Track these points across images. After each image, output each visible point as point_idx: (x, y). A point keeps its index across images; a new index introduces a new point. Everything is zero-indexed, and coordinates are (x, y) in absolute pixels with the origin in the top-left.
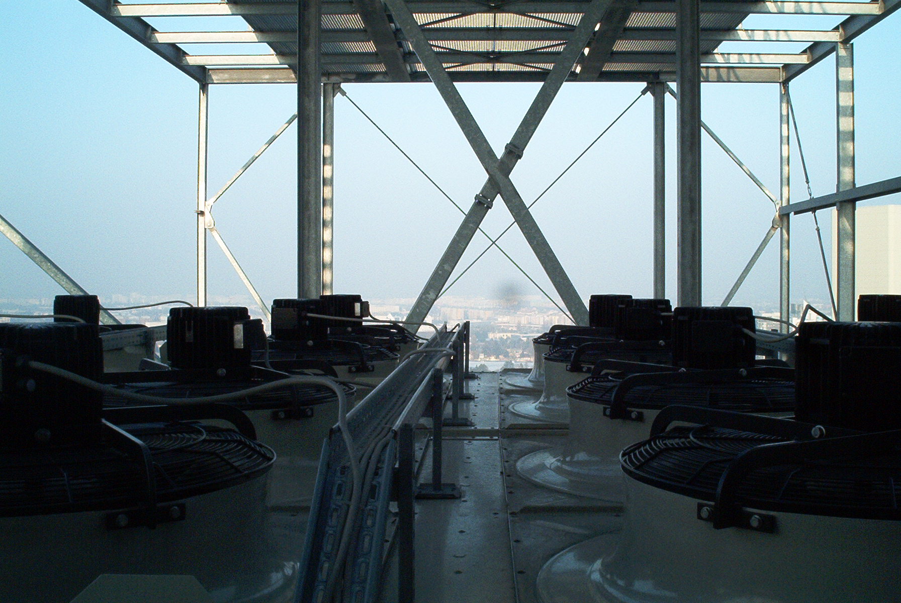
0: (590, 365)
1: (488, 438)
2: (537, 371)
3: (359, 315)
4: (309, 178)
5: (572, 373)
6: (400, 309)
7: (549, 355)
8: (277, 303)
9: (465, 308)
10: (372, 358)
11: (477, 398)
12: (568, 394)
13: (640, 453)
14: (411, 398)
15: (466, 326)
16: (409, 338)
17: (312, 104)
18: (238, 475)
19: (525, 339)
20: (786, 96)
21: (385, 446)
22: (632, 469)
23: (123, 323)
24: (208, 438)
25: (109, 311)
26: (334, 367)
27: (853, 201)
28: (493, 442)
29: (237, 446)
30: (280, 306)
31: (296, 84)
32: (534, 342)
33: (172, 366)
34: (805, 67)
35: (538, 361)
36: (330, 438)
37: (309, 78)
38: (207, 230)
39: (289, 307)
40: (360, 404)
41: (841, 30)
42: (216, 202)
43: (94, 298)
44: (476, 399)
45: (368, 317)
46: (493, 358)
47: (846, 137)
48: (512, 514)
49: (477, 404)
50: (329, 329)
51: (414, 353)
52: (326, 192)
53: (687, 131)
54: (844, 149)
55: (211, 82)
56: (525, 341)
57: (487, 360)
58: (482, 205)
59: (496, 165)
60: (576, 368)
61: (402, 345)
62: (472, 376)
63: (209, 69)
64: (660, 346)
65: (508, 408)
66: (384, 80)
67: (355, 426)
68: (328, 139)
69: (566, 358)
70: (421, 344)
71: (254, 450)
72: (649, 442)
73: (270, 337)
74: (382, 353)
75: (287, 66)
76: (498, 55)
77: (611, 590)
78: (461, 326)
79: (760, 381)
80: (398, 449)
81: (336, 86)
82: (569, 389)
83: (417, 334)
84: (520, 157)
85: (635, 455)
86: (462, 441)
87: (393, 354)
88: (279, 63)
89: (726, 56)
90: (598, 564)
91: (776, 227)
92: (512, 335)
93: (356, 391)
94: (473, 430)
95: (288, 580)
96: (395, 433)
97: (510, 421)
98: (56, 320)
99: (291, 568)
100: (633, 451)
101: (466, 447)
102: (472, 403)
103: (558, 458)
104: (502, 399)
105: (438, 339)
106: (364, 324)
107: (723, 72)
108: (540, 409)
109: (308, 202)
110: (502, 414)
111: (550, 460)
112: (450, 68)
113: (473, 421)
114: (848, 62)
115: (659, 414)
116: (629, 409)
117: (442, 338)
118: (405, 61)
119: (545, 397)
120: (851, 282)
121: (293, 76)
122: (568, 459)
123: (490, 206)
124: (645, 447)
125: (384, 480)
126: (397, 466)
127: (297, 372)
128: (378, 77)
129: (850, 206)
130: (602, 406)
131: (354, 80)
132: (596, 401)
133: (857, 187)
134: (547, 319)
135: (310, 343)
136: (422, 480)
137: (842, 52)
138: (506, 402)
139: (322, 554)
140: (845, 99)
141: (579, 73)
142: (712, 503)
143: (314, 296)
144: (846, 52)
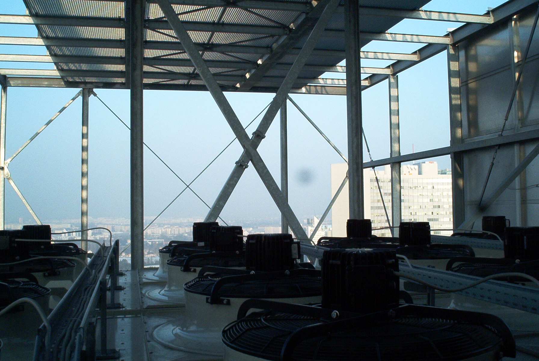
0: (195, 267)
5: (185, 273)
6: (71, 226)
7: (170, 261)
9: (113, 224)
10: (58, 266)
12: (184, 289)
13: (233, 331)
15: (117, 242)
19: (150, 243)
22: (229, 343)
27: (399, 163)
32: (159, 252)
34: (367, 87)
35: (162, 264)
38: (6, 180)
41: (391, 68)
42: (11, 161)
44: (125, 289)
47: (394, 127)
52: (84, 155)
54: (394, 133)
55: (10, 85)
57: (127, 256)
59: (249, 142)
60: (187, 269)
62: (121, 274)
63: (8, 77)
64: (237, 254)
65: (144, 295)
66: (120, 87)
68: (85, 122)
69: (180, 264)
75: (61, 77)
78: (114, 243)
81: (90, 90)
82: (184, 284)
85: (230, 332)
88: (57, 75)
89: (325, 80)
97: (147, 303)
100: (229, 329)
104: (141, 289)
107: (319, 89)
108: (165, 295)
110: (142, 299)
112: (162, 82)
113: (123, 305)
114: (395, 86)
116: (221, 298)
119: (168, 287)
122: (185, 329)
128: (117, 86)
129: (397, 165)
130: (205, 297)
131: (102, 87)
133: (401, 155)
134: (163, 230)
135: (18, 258)
137: (392, 80)
138: (144, 291)
140: (394, 106)
141: (240, 87)
144: (394, 80)
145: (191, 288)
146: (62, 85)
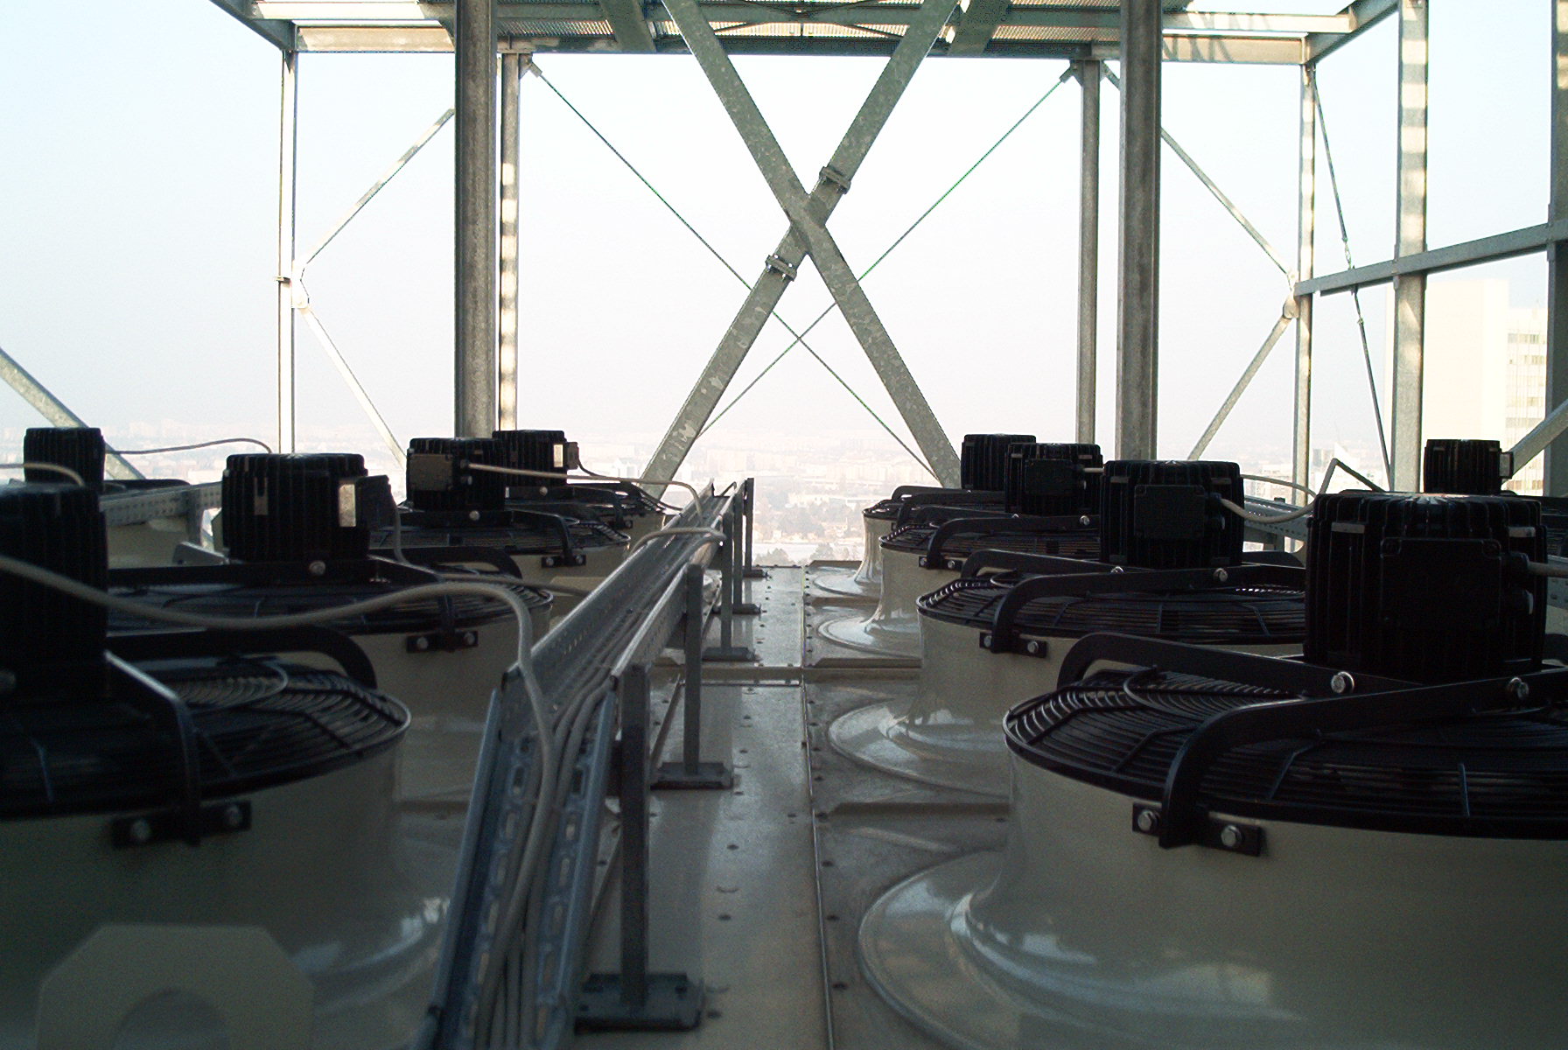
0: (960, 557)
1: (783, 682)
2: (869, 565)
3: (561, 465)
4: (474, 222)
5: (928, 571)
6: (636, 451)
7: (891, 539)
8: (418, 445)
10: (583, 541)
11: (765, 612)
12: (921, 610)
13: (1039, 715)
14: (648, 614)
15: (748, 486)
16: (650, 507)
17: (481, 91)
18: (344, 751)
19: (852, 506)
20: (1311, 86)
21: (598, 704)
22: (1024, 744)
23: (149, 477)
24: (292, 685)
25: (123, 456)
26: (516, 558)
27: (1422, 274)
28: (789, 690)
29: (342, 701)
30: (421, 449)
31: (453, 55)
32: (865, 515)
33: (231, 555)
34: (1345, 38)
35: (872, 550)
36: (503, 688)
37: (475, 46)
38: (295, 311)
39: (436, 452)
40: (558, 626)
42: (311, 262)
43: (96, 432)
44: (763, 615)
45: (576, 468)
46: (797, 538)
47: (1413, 162)
48: (821, 816)
49: (764, 624)
50: (507, 489)
51: (655, 536)
52: (507, 246)
53: (1137, 149)
54: (1408, 182)
55: (303, 49)
56: (853, 509)
57: (787, 540)
58: (778, 273)
59: (804, 204)
60: (935, 562)
61: (636, 518)
62: (758, 574)
63: (299, 27)
64: (1081, 525)
65: (817, 630)
66: (609, 49)
67: (547, 666)
68: (509, 152)
69: (917, 545)
70: (669, 517)
71: (372, 708)
72: (1054, 697)
73: (404, 503)
74: (600, 532)
75: (437, 23)
76: (810, 9)
77: (986, 951)
78: (738, 486)
79: (1251, 590)
80: (620, 708)
81: (525, 59)
82: (923, 599)
83: (662, 500)
84: (844, 190)
85: (1030, 719)
86: (738, 688)
87: (620, 535)
88: (423, 18)
89: (1207, 16)
90: (964, 904)
91: (1289, 316)
92: (830, 499)
93: (552, 602)
94: (757, 669)
95: (430, 931)
96: (616, 680)
97: (821, 652)
98: (28, 473)
99: (434, 910)
100: (1027, 712)
101: (745, 697)
102: (756, 621)
103: (901, 719)
104: (809, 615)
105: (698, 509)
106: (569, 481)
107: (1203, 44)
108: (873, 632)
109: (473, 266)
110: (808, 640)
111: (887, 721)
112: (724, 29)
113: (756, 653)
114: (1420, 29)
115: (1074, 647)
116: (1023, 636)
117: (703, 507)
118: (646, 15)
119: (883, 612)
120: (1416, 414)
121: (448, 40)
122: (918, 721)
123: (792, 276)
124: (1047, 706)
125: (595, 763)
126: (618, 737)
127: (448, 567)
128: (600, 44)
129: (1415, 284)
130: (977, 632)
131: (555, 48)
132: (968, 622)
133: (1430, 249)
134: (890, 471)
135: (475, 515)
136: (666, 756)
137: (1409, 13)
138: (816, 620)
139: (487, 890)
140: (1413, 96)
141: (951, 42)
142: (1158, 804)
143: (483, 433)
144: (1417, 14)
145: (939, 609)
146: (447, 45)
